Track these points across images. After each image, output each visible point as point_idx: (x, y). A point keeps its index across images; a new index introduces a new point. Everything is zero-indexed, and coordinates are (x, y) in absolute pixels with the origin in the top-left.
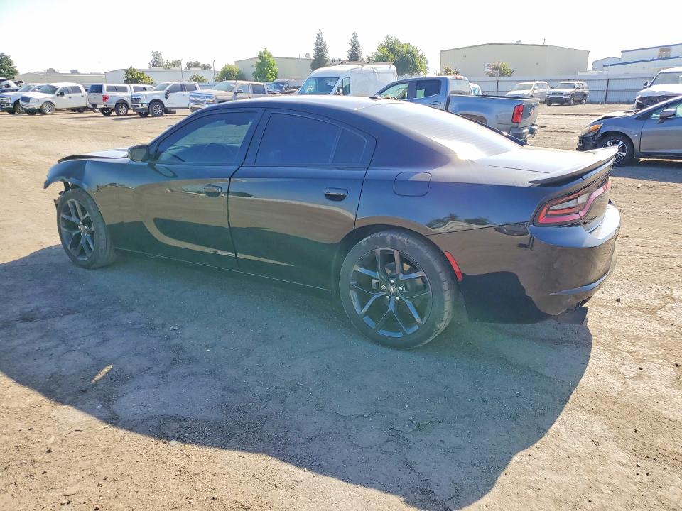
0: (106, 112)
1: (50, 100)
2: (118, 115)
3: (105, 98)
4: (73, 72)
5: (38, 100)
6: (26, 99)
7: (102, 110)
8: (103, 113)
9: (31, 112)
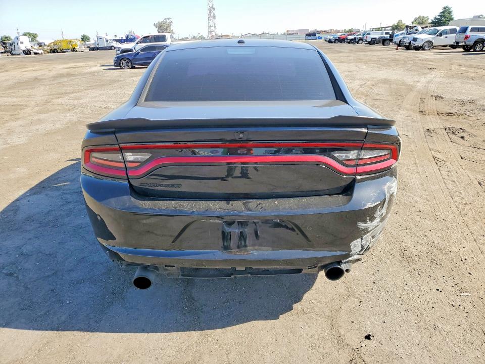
0: (467, 49)
1: (431, 39)
2: (475, 51)
3: (467, 37)
4: (475, 17)
5: (422, 40)
6: (415, 40)
7: (463, 47)
8: (464, 49)
9: (417, 48)
